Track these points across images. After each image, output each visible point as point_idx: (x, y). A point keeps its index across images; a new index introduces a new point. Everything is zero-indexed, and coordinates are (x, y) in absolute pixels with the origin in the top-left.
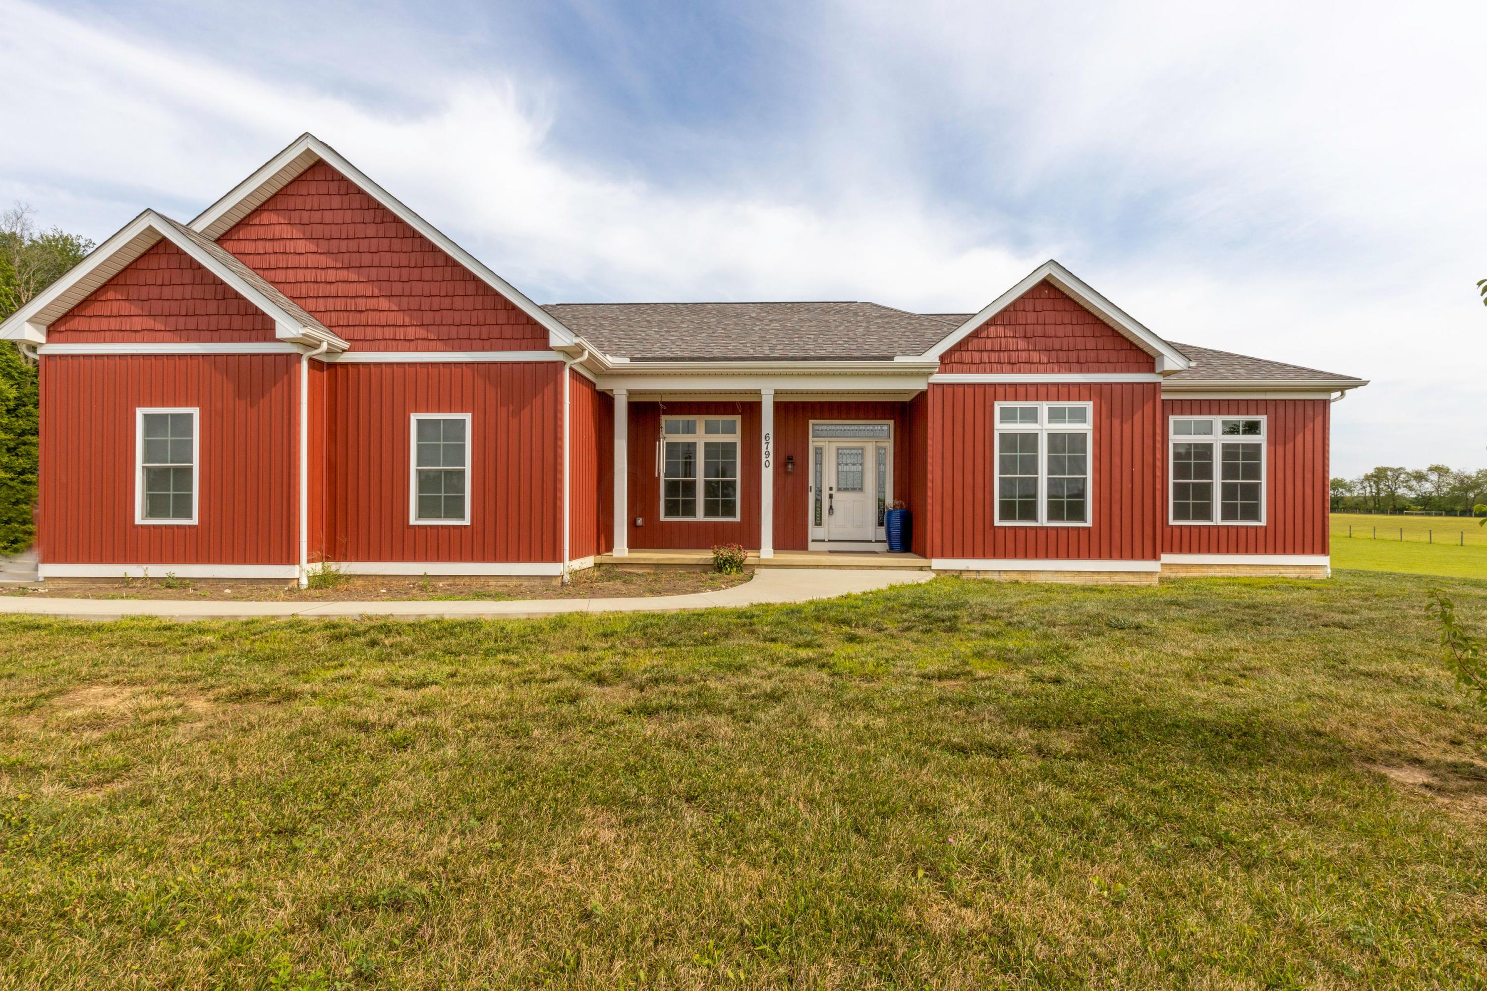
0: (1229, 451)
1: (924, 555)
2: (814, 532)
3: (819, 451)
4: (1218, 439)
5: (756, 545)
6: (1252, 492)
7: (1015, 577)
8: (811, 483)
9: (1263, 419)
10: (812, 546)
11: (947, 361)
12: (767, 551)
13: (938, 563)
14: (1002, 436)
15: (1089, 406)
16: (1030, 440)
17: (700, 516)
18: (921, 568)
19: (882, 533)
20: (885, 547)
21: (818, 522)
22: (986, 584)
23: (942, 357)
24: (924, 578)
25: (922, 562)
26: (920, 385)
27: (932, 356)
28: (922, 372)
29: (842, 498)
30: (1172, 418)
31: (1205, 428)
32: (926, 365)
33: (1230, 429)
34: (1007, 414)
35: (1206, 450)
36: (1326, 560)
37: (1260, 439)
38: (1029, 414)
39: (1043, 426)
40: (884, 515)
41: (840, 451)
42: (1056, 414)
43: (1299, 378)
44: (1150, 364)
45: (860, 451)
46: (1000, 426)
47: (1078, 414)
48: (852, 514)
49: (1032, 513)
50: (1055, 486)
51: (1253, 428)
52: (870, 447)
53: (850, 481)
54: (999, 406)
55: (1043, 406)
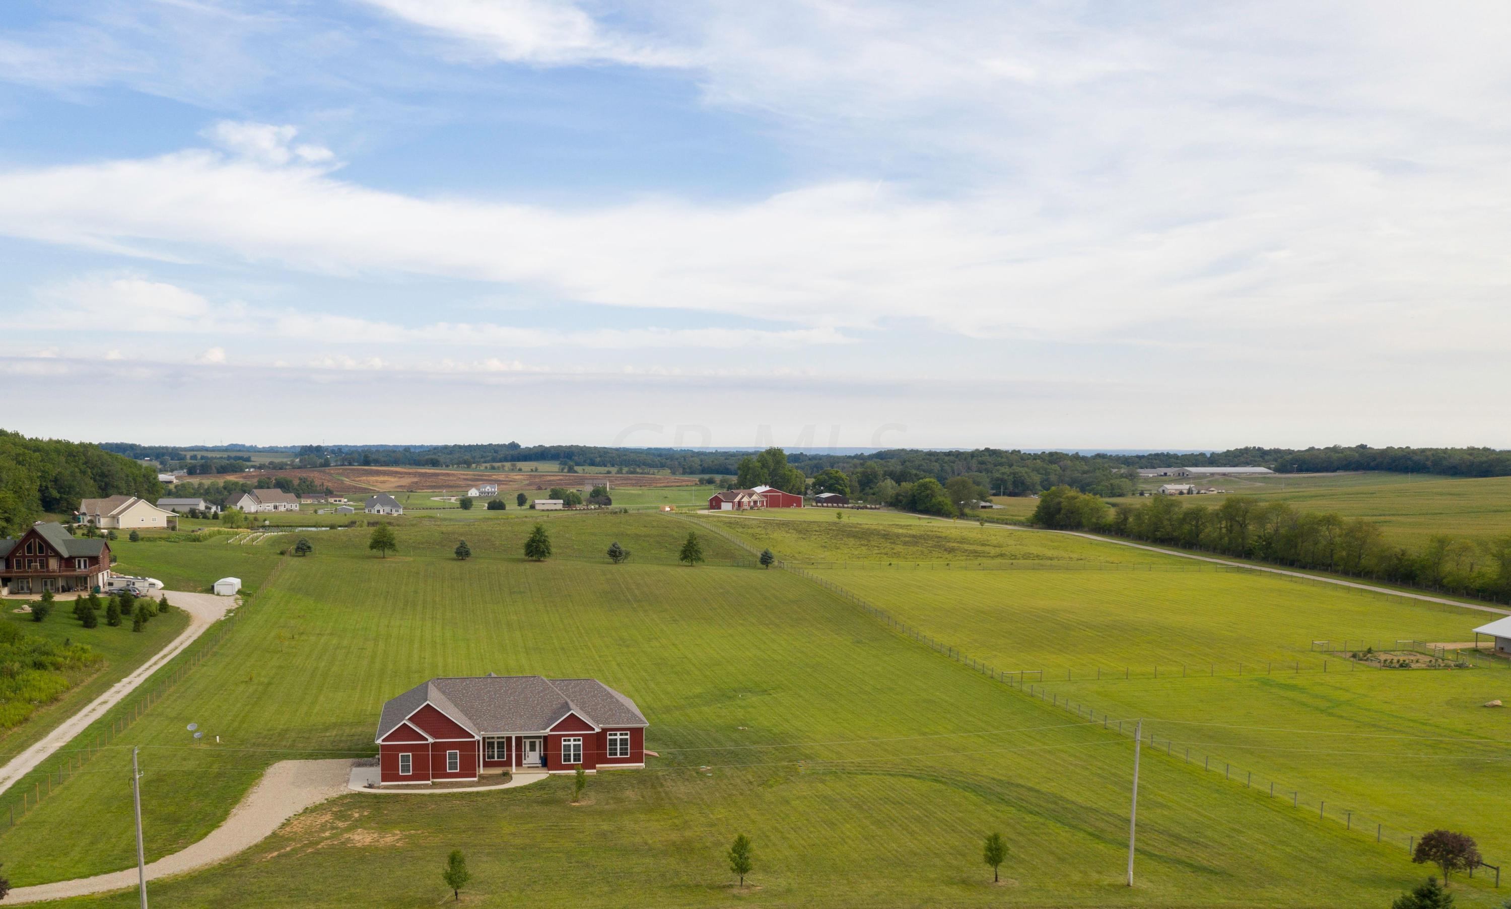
0: (621, 740)
1: (549, 770)
2: (524, 762)
3: (525, 742)
4: (618, 737)
5: (511, 768)
6: (627, 749)
7: (567, 774)
8: (523, 750)
9: (629, 732)
10: (523, 765)
11: (551, 730)
12: (514, 771)
13: (551, 772)
14: (564, 745)
15: (581, 738)
16: (570, 745)
17: (496, 759)
19: (540, 762)
20: (540, 765)
21: (525, 759)
22: (560, 776)
24: (546, 776)
25: (547, 772)
26: (547, 734)
27: (548, 730)
29: (530, 753)
30: (608, 733)
31: (616, 735)
32: (547, 732)
33: (621, 734)
34: (565, 740)
35: (616, 740)
36: (643, 765)
37: (628, 737)
38: (569, 740)
39: (572, 743)
40: (541, 758)
41: (530, 742)
42: (575, 740)
43: (636, 723)
44: (593, 729)
45: (535, 742)
46: (563, 743)
47: (579, 740)
48: (533, 757)
49: (570, 760)
50: (575, 755)
51: (626, 734)
52: (537, 741)
53: (533, 748)
54: (563, 738)
55: (572, 739)
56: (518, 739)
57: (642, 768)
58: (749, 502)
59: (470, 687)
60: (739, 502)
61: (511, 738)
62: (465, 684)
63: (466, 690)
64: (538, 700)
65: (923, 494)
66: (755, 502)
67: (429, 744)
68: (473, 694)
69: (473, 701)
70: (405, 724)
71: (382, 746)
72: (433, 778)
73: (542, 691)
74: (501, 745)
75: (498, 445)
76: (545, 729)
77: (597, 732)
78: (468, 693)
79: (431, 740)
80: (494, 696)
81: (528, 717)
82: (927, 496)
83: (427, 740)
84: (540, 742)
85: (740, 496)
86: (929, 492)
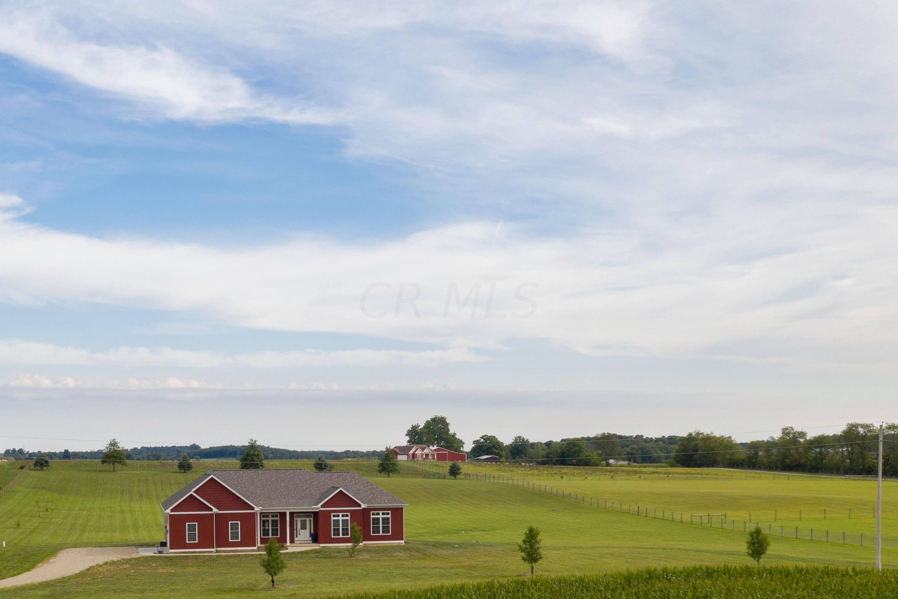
0: (383, 519)
1: (319, 544)
2: (296, 539)
3: (296, 521)
4: (381, 516)
5: (286, 542)
6: (388, 527)
7: (336, 547)
8: (295, 528)
9: (390, 512)
10: (295, 542)
11: (322, 506)
12: (288, 543)
13: (321, 545)
14: (333, 520)
15: (349, 514)
16: (339, 520)
17: (270, 536)
18: (318, 546)
19: (311, 539)
20: (311, 542)
21: (297, 537)
22: (330, 548)
23: (321, 506)
24: (318, 548)
25: (318, 545)
26: (318, 510)
27: (319, 506)
28: (318, 508)
29: (302, 531)
30: (371, 512)
31: (378, 514)
32: (318, 507)
33: (383, 514)
34: (334, 516)
35: (378, 519)
36: (403, 542)
37: (389, 516)
38: (338, 516)
39: (341, 518)
40: (311, 535)
41: (301, 521)
42: (343, 516)
43: (396, 503)
44: (360, 506)
45: (306, 521)
46: (333, 518)
47: (347, 516)
48: (304, 535)
49: (339, 535)
50: (343, 529)
51: (388, 514)
52: (308, 520)
53: (304, 527)
54: (332, 514)
55: (341, 514)
56: (292, 514)
57: (402, 545)
58: (422, 454)
59: (243, 476)
60: (414, 455)
61: (285, 513)
62: (238, 474)
63: (240, 479)
64: (306, 486)
65: (571, 450)
66: (427, 455)
67: (213, 514)
68: (247, 482)
69: (248, 487)
70: (191, 495)
71: (170, 515)
72: (217, 547)
73: (309, 480)
74: (274, 523)
75: (181, 447)
76: (317, 505)
77: (364, 509)
78: (242, 481)
79: (215, 510)
80: (266, 483)
81: (299, 498)
82: (576, 451)
83: (211, 510)
84: (310, 521)
85: (414, 449)
86: (577, 448)
